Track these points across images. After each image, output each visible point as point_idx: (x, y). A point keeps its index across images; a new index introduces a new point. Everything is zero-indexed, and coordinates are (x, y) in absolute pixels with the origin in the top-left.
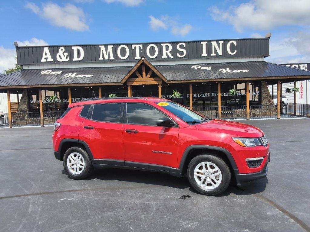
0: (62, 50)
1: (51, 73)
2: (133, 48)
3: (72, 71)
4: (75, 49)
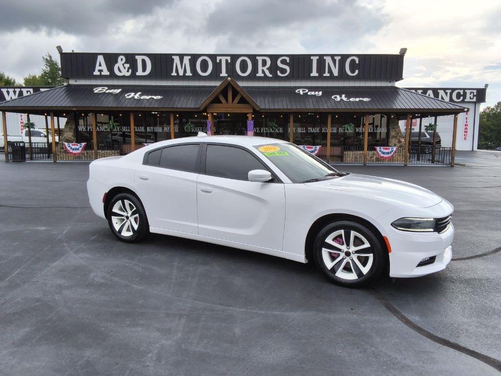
0: (122, 59)
1: (107, 92)
2: (218, 61)
4: (139, 59)
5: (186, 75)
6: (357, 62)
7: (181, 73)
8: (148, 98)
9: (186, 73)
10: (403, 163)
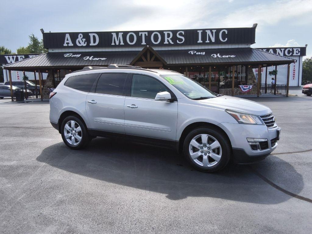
0: (81, 36)
1: (72, 56)
2: (140, 35)
3: (89, 54)
4: (91, 36)
6: (226, 33)
7: (117, 43)
8: (98, 59)
9: (120, 43)
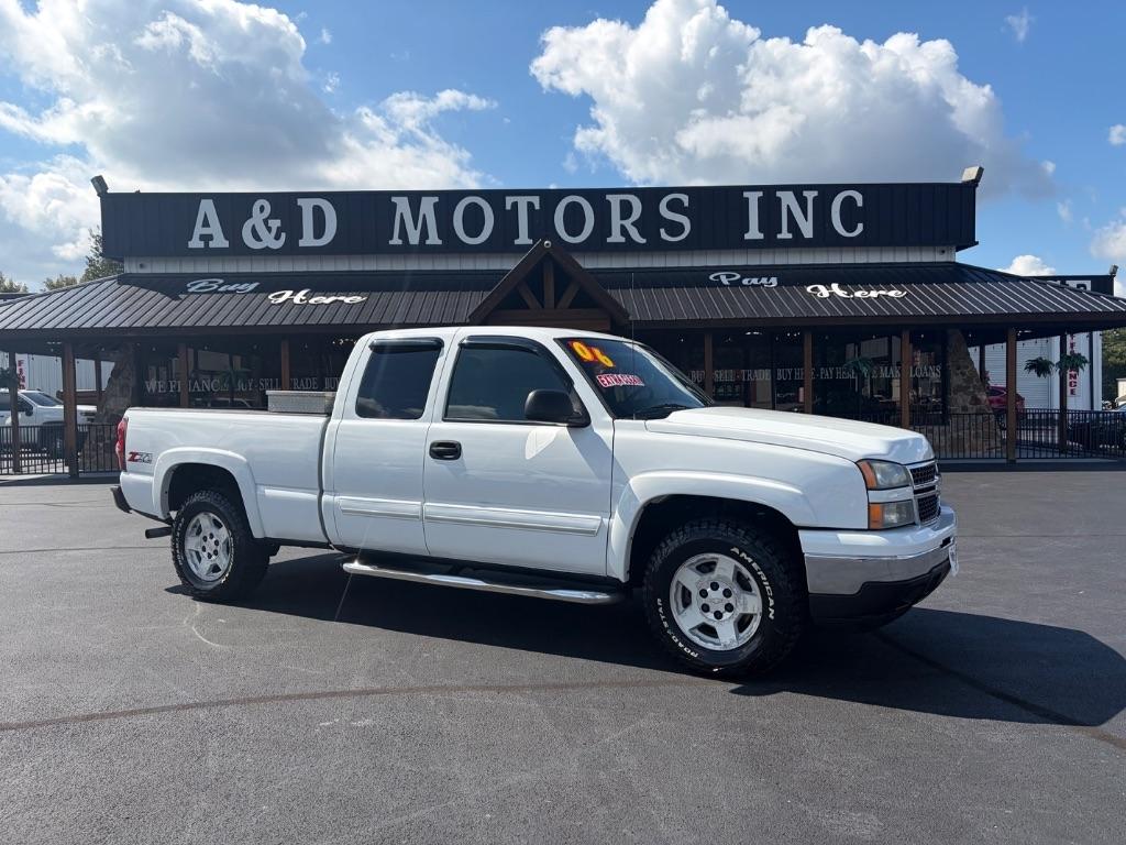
0: (262, 209)
2: (508, 207)
3: (293, 281)
4: (307, 206)
5: (428, 242)
6: (860, 204)
7: (414, 238)
8: (327, 301)
9: (427, 238)
10: (1005, 455)
